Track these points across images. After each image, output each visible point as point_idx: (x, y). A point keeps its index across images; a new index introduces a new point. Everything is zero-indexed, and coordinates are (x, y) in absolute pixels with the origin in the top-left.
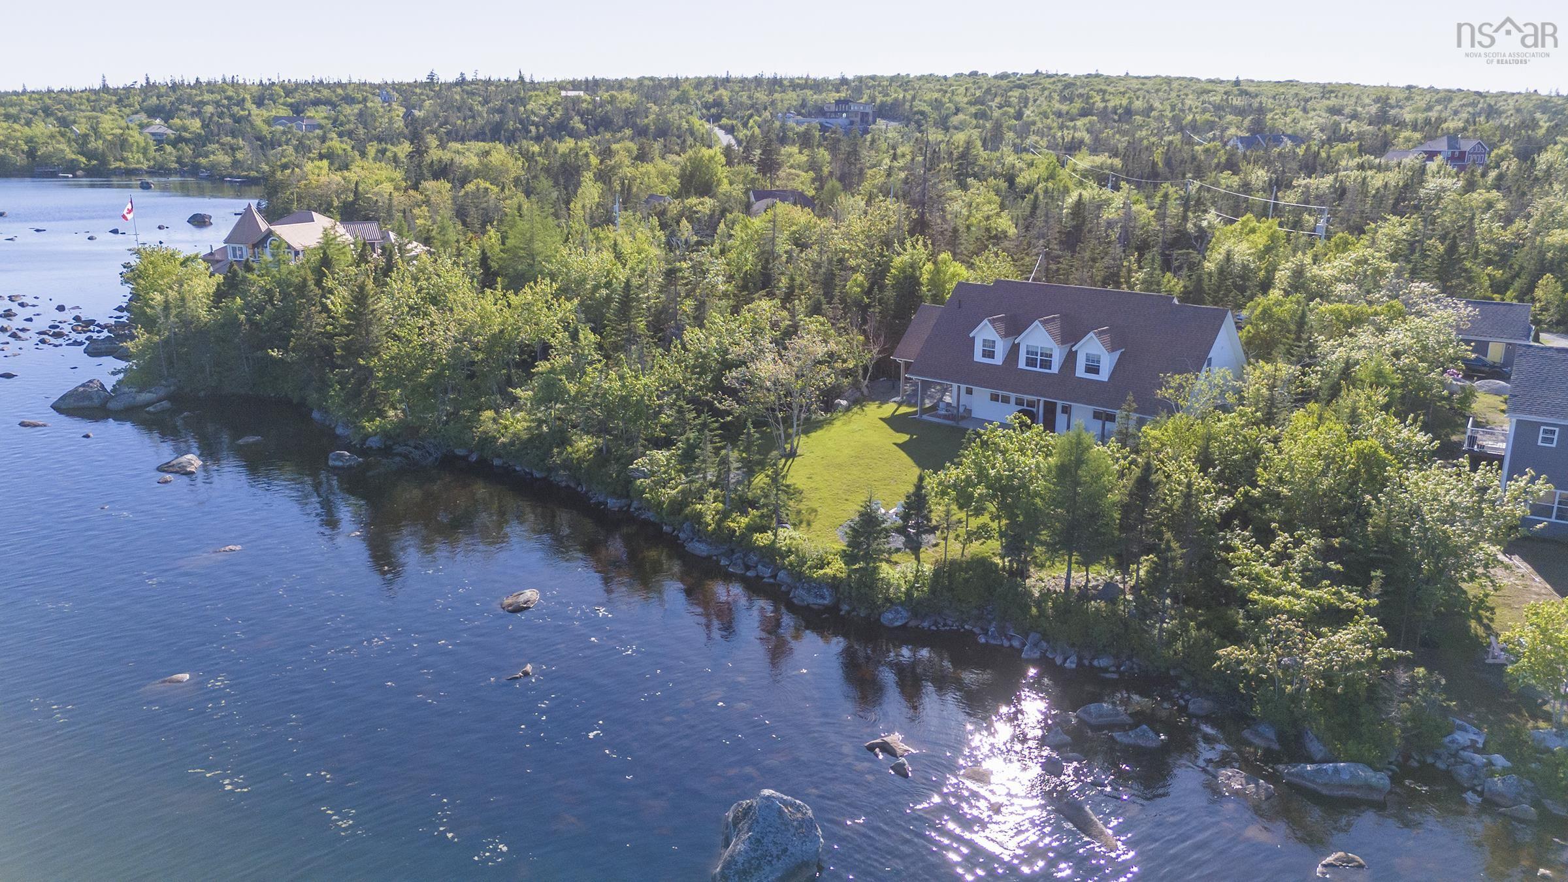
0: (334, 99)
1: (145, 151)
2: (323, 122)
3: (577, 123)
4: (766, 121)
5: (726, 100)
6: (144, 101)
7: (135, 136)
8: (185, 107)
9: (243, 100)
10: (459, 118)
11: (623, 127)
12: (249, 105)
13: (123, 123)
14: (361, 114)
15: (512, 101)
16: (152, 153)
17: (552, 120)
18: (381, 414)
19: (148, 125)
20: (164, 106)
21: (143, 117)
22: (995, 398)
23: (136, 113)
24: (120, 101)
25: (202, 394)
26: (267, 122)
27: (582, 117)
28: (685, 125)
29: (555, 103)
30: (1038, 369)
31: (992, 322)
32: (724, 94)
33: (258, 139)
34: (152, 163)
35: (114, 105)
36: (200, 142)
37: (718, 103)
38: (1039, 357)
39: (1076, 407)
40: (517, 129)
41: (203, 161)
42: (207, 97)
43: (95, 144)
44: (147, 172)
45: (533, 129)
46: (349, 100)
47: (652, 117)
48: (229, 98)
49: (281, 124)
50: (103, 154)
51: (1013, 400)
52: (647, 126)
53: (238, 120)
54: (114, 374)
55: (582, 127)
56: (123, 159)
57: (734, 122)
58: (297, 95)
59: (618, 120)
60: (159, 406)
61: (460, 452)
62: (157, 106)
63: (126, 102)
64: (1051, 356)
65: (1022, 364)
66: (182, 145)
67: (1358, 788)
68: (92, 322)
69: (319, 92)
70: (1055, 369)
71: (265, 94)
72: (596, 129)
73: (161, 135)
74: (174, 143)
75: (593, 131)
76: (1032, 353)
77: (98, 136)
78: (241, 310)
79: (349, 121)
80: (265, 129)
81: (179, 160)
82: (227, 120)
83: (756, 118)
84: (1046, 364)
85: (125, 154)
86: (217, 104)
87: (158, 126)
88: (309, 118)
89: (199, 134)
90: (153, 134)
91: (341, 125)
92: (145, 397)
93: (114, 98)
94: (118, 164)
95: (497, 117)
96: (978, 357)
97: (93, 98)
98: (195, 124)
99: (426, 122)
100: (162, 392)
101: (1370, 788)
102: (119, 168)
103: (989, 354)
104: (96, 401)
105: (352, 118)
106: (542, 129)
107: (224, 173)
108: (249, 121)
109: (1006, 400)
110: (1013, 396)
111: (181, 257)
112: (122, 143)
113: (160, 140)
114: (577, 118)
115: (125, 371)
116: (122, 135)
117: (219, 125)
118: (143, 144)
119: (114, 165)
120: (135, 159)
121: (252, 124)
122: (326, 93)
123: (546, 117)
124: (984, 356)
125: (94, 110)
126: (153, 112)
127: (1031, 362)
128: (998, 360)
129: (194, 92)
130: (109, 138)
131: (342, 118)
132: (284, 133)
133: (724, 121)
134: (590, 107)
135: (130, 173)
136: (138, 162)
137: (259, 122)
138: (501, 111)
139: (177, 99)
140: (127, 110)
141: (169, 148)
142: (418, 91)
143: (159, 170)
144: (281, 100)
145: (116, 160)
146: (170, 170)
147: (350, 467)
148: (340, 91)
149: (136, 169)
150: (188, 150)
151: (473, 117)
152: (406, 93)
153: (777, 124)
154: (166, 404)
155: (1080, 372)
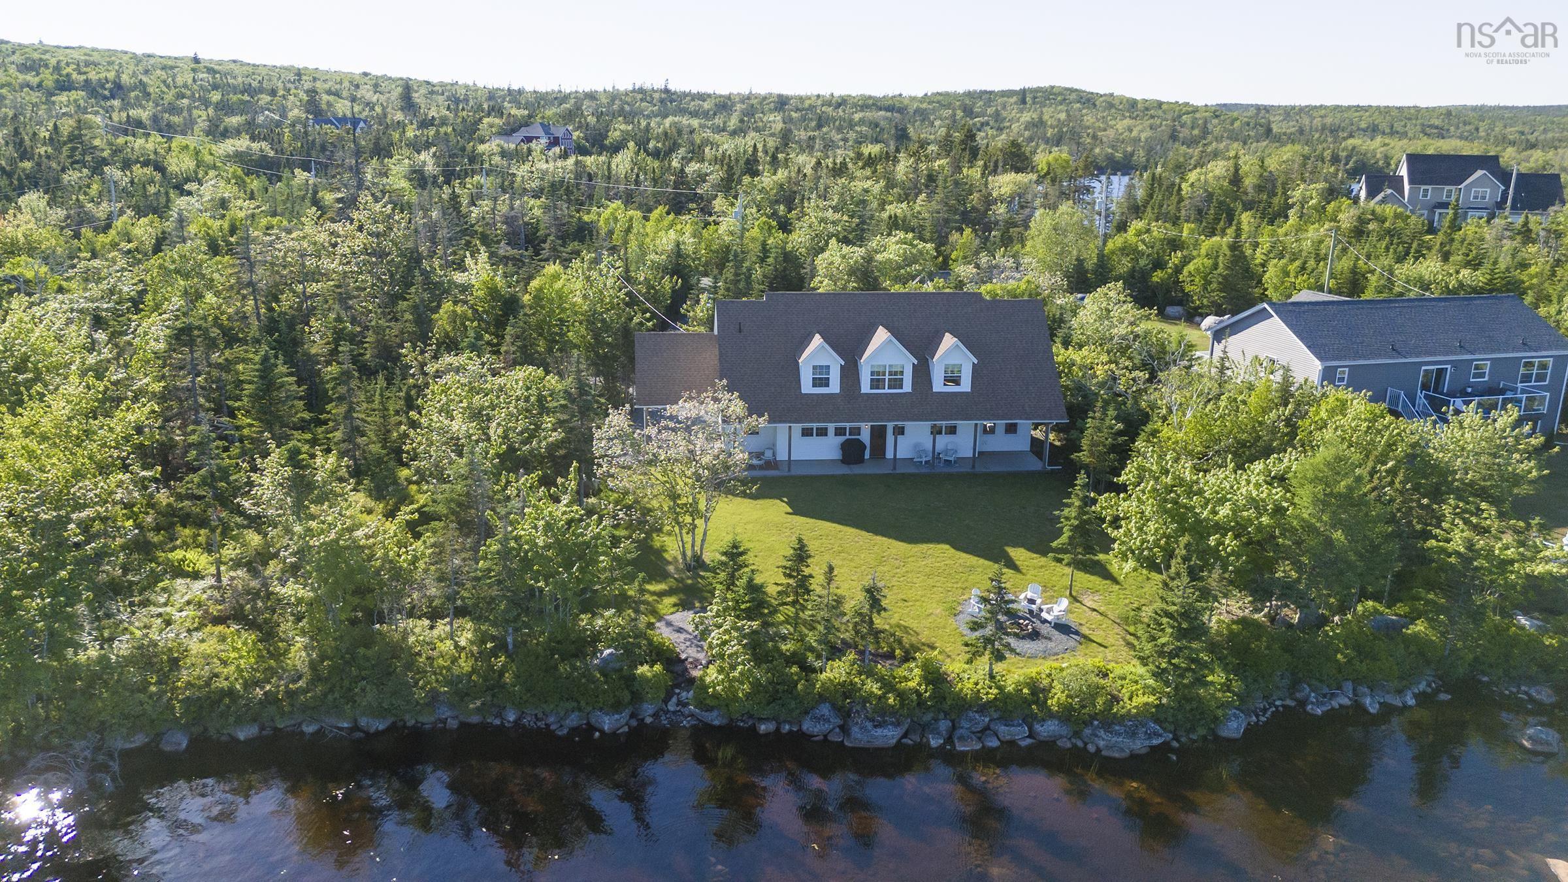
22: (807, 433)
30: (886, 391)
38: (887, 377)
39: (909, 425)
51: (831, 432)
64: (902, 373)
65: (865, 388)
70: (907, 387)
76: (878, 373)
84: (896, 383)
96: (807, 387)
103: (822, 382)
109: (823, 432)
110: (831, 427)
124: (814, 385)
127: (876, 383)
128: (834, 387)
155: (938, 386)
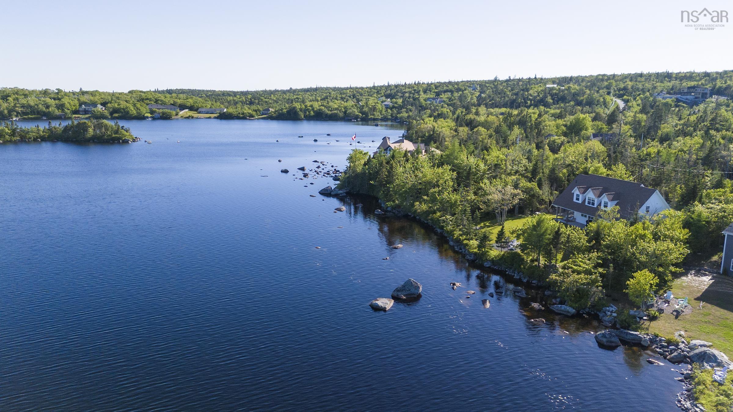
0: (453, 89)
1: (381, 112)
2: (445, 99)
3: (549, 100)
4: (646, 97)
5: (629, 87)
6: (385, 92)
7: (379, 106)
8: (399, 94)
9: (420, 91)
10: (498, 97)
11: (571, 101)
12: (421, 93)
13: (376, 101)
14: (460, 96)
15: (523, 90)
16: (384, 112)
17: (538, 98)
18: (394, 201)
19: (385, 101)
20: (392, 94)
21: (384, 98)
22: (582, 215)
23: (382, 97)
24: (378, 92)
25: (355, 193)
26: (425, 100)
27: (552, 97)
28: (602, 100)
29: (541, 90)
30: (591, 205)
31: (579, 188)
32: (630, 84)
33: (421, 107)
34: (382, 116)
35: (375, 94)
36: (400, 108)
37: (625, 89)
38: (591, 201)
40: (522, 102)
41: (398, 116)
42: (407, 90)
43: (366, 109)
44: (381, 120)
45: (529, 102)
46: (458, 90)
47: (585, 96)
48: (415, 90)
49: (429, 101)
50: (367, 113)
52: (582, 100)
53: (414, 99)
54: (335, 185)
55: (551, 101)
56: (373, 115)
57: (629, 98)
58: (439, 88)
59: (569, 98)
60: (343, 195)
61: (410, 214)
62: (389, 94)
63: (380, 92)
64: (594, 201)
65: (587, 203)
66: (394, 109)
67: (565, 312)
68: (338, 171)
69: (448, 87)
70: (595, 206)
71: (428, 88)
72: (558, 102)
73: (388, 105)
74: (391, 109)
75: (556, 103)
77: (367, 106)
78: (367, 170)
79: (455, 99)
80: (424, 103)
81: (392, 115)
82: (411, 99)
83: (642, 96)
84: (593, 204)
85: (374, 113)
86: (410, 93)
87: (388, 102)
88: (441, 98)
89: (400, 105)
90: (385, 105)
91: (452, 101)
92: (341, 192)
93: (376, 91)
94: (371, 116)
95: (514, 97)
96: (575, 200)
97: (369, 91)
98: (400, 101)
99: (485, 99)
100: (345, 191)
101: (568, 312)
102: (371, 118)
103: (578, 199)
104: (329, 192)
105: (457, 98)
106: (533, 102)
107: (405, 120)
108: (419, 100)
110: (588, 216)
111: (363, 153)
112: (374, 109)
113: (387, 107)
114: (549, 97)
115: (338, 184)
116: (375, 105)
117: (408, 101)
118: (381, 109)
119: (370, 117)
120: (377, 115)
121: (419, 101)
122: (450, 87)
123: (536, 97)
125: (369, 96)
126: (387, 96)
128: (580, 202)
129: (403, 88)
130: (370, 107)
131: (453, 98)
132: (430, 104)
133: (625, 97)
134: (557, 92)
135: (375, 120)
136: (378, 116)
137: (422, 100)
138: (517, 94)
139: (397, 91)
140: (379, 96)
141: (389, 111)
142: (487, 85)
143: (385, 119)
144: (433, 91)
145: (371, 115)
146: (388, 118)
147: (380, 214)
148: (456, 86)
149: (377, 118)
150: (395, 111)
151: (504, 97)
152: (483, 85)
153: (651, 99)
154: (345, 194)
155: (602, 207)
